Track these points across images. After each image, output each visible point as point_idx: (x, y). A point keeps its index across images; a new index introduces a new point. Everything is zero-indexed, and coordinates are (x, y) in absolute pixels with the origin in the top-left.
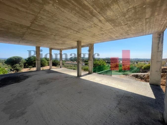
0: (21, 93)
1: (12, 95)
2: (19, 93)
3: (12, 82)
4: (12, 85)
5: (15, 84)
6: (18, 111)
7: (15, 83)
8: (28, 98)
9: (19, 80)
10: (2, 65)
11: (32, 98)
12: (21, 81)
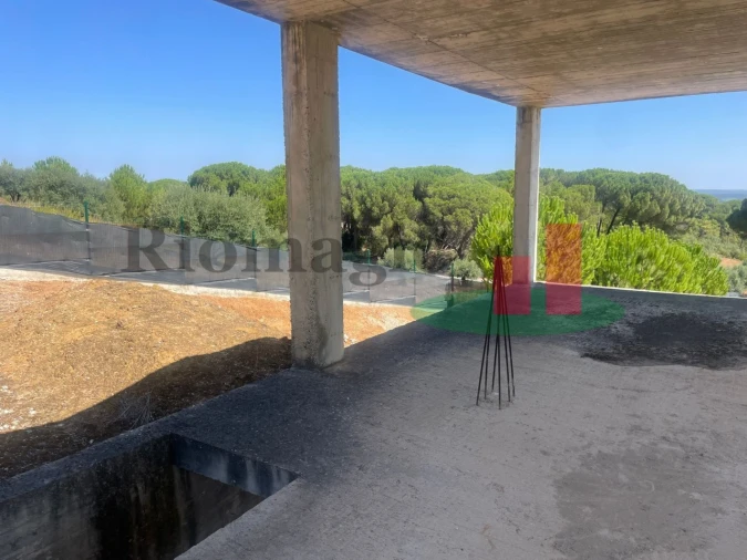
0: (681, 438)
1: (635, 429)
2: (671, 435)
3: (682, 351)
4: (671, 367)
5: (690, 368)
6: (605, 532)
7: (693, 364)
8: (696, 496)
9: (724, 352)
10: (718, 234)
11: (716, 511)
12: (726, 365)
